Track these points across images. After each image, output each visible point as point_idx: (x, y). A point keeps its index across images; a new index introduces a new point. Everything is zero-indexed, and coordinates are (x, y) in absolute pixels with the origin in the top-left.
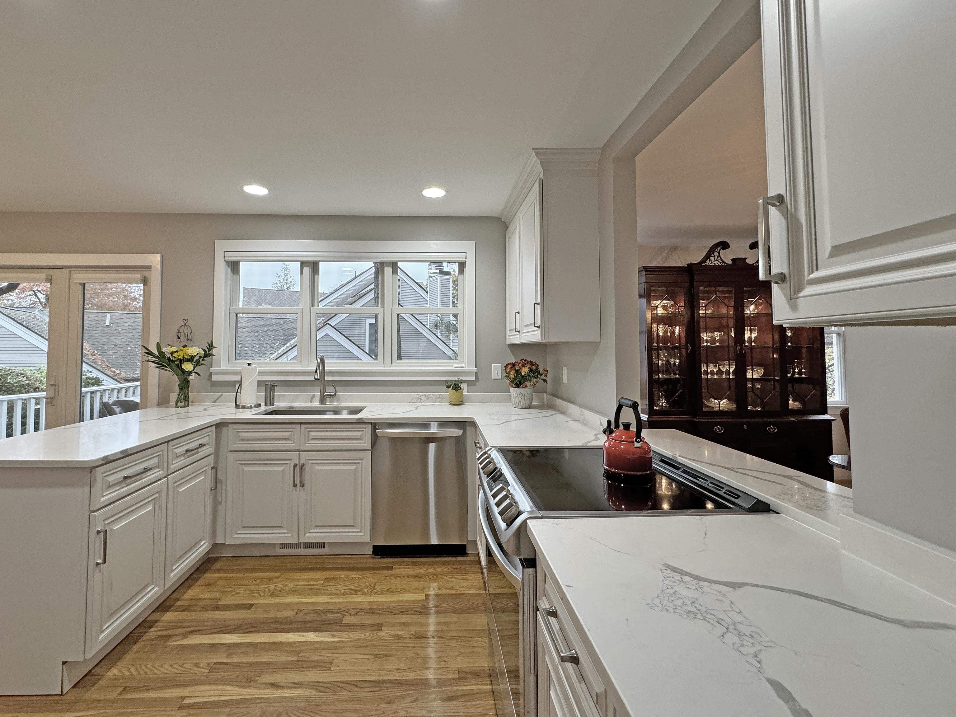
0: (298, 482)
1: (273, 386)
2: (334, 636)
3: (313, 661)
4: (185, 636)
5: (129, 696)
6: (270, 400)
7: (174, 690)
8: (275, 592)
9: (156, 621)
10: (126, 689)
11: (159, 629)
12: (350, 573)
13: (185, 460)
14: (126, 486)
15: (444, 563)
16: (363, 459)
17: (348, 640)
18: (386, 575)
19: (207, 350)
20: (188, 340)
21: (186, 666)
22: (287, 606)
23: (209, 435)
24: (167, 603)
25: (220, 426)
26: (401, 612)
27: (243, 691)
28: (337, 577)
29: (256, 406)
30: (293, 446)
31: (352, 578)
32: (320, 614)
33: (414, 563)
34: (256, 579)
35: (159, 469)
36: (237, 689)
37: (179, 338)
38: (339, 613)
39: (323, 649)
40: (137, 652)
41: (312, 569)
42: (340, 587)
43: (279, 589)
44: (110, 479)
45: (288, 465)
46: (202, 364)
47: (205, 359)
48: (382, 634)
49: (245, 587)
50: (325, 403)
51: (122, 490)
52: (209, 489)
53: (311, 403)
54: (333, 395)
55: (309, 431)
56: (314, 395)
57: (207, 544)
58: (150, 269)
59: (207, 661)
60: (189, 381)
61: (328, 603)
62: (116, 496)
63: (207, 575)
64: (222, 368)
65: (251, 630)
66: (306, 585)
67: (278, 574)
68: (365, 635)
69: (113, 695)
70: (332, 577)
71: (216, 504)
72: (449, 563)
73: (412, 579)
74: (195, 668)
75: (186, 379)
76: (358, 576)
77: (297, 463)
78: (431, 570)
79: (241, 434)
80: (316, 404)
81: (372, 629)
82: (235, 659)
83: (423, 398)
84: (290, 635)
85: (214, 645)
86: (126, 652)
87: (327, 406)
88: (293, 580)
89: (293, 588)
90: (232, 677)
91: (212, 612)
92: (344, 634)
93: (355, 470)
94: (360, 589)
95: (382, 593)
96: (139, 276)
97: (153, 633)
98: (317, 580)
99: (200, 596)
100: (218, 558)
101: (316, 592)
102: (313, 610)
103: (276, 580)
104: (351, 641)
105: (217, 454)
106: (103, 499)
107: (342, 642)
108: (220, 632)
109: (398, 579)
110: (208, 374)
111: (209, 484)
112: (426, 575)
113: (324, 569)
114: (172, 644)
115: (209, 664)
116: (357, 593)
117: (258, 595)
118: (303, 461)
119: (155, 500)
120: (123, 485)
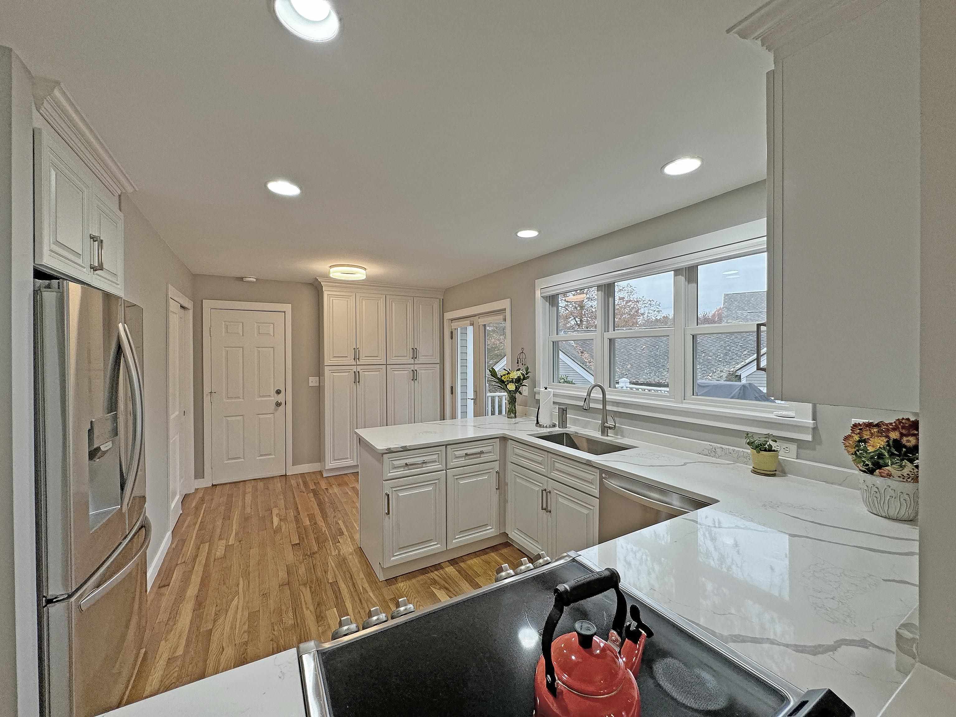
0: (546, 507)
1: (564, 410)
4: (441, 588)
6: (563, 422)
9: (443, 568)
10: (394, 599)
11: (439, 574)
13: (464, 461)
14: (408, 470)
16: (594, 506)
20: (522, 364)
23: (492, 445)
24: (455, 561)
25: (505, 439)
30: (544, 472)
35: (439, 464)
37: (518, 363)
40: (418, 581)
44: (395, 463)
45: (541, 488)
50: (605, 435)
51: (405, 472)
52: (494, 488)
53: (598, 431)
54: (612, 427)
55: (554, 461)
57: (494, 530)
58: (505, 311)
62: (400, 474)
69: (388, 597)
77: (546, 488)
79: (516, 449)
80: (599, 434)
83: (719, 451)
87: (607, 437)
91: (466, 582)
93: (587, 515)
96: (502, 316)
99: (474, 567)
105: (503, 461)
106: (389, 474)
110: (534, 393)
111: (494, 484)
114: (431, 588)
118: (550, 488)
119: (435, 484)
120: (406, 468)
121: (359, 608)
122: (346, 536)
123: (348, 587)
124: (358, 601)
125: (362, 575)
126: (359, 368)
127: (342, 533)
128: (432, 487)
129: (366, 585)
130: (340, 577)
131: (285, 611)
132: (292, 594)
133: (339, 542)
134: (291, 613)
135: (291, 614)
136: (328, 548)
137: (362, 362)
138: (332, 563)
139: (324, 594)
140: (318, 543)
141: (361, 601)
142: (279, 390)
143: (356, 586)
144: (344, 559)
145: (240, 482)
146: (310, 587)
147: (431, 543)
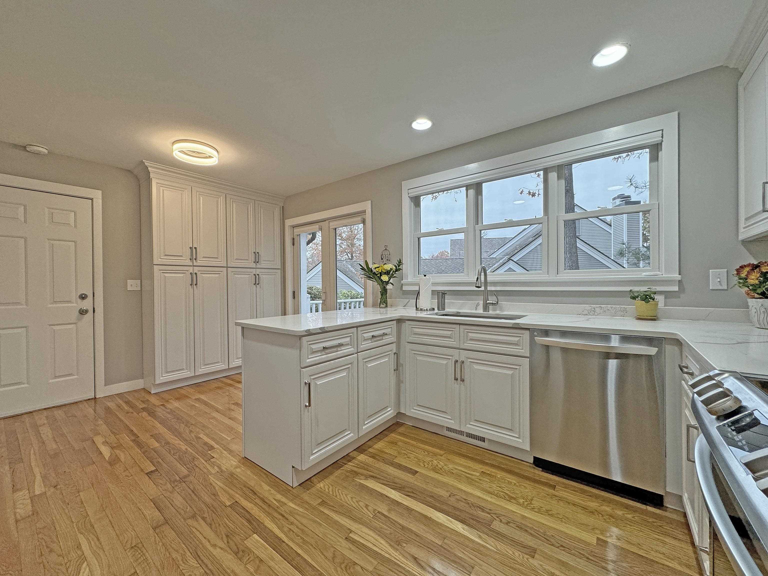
0: (458, 376)
1: (443, 294)
2: (480, 537)
3: (455, 555)
4: (367, 477)
5: (322, 509)
6: (442, 306)
7: (347, 520)
8: (437, 467)
9: (354, 458)
10: (323, 503)
11: (354, 465)
12: (508, 476)
13: (372, 344)
14: (326, 354)
15: (627, 507)
16: (521, 366)
17: (493, 549)
18: (547, 493)
19: (397, 266)
20: (387, 260)
21: (360, 503)
22: (444, 485)
23: (391, 327)
24: (363, 447)
25: (400, 321)
26: (562, 546)
27: (391, 551)
28: (493, 474)
29: (430, 310)
30: (454, 344)
31: (508, 481)
32: (470, 507)
33: (583, 492)
34: (424, 450)
35: (351, 347)
36: (387, 545)
37: (382, 259)
38: (489, 514)
39: (467, 547)
40: (336, 477)
41: (472, 459)
42: (495, 487)
43: (440, 467)
44: (314, 347)
45: (450, 360)
46: (395, 277)
47: (397, 272)
48: (535, 562)
49: (415, 454)
50: (488, 311)
51: (323, 356)
52: (393, 370)
53: (476, 310)
54: (495, 304)
55: (467, 332)
56: (479, 303)
57: (392, 411)
58: (365, 213)
59: (375, 507)
60: (387, 290)
61: (480, 497)
62: (318, 360)
63: (393, 435)
64: (409, 280)
65: (411, 494)
66: (463, 472)
67: (442, 452)
68: (514, 553)
69: (315, 503)
70: (489, 472)
71: (399, 382)
72: (635, 510)
73: (579, 510)
74: (365, 508)
75: (384, 287)
76: (514, 482)
77: (458, 359)
78: (607, 509)
79: (415, 329)
80: (480, 311)
81: (524, 550)
82: (393, 516)
83: (598, 310)
84: (440, 515)
85: (382, 495)
86: (331, 473)
87: (489, 313)
88: (454, 463)
89: (452, 470)
90: (386, 531)
91: (388, 466)
92: (491, 541)
93: (512, 375)
94: (515, 497)
95: (539, 511)
96: (360, 218)
97: (350, 466)
98: (475, 470)
99: (384, 450)
100: (403, 424)
101: (470, 481)
102: (465, 500)
103: (439, 457)
104: (496, 552)
105: (398, 342)
106: (308, 360)
107: (488, 548)
108: (388, 486)
109: (561, 504)
110: (401, 285)
111: (393, 366)
112: (599, 513)
113: (482, 462)
114: (357, 480)
115: (375, 510)
116: (512, 501)
117: (423, 465)
118: (462, 359)
119: (348, 369)
120: (323, 353)
121: (287, 526)
122: (218, 448)
123: (256, 504)
124: (280, 517)
125: (266, 487)
126: (196, 269)
127: (211, 448)
128: (346, 372)
129: (279, 497)
130: (237, 496)
131: (182, 560)
132: (179, 534)
133: (214, 457)
134: (192, 560)
135: (193, 562)
136: (201, 467)
137: (199, 263)
138: (218, 484)
139: (227, 522)
140: (184, 464)
141: (283, 516)
142: (83, 294)
143: (267, 501)
144: (232, 475)
145: (22, 414)
146: (204, 519)
147: (345, 433)
